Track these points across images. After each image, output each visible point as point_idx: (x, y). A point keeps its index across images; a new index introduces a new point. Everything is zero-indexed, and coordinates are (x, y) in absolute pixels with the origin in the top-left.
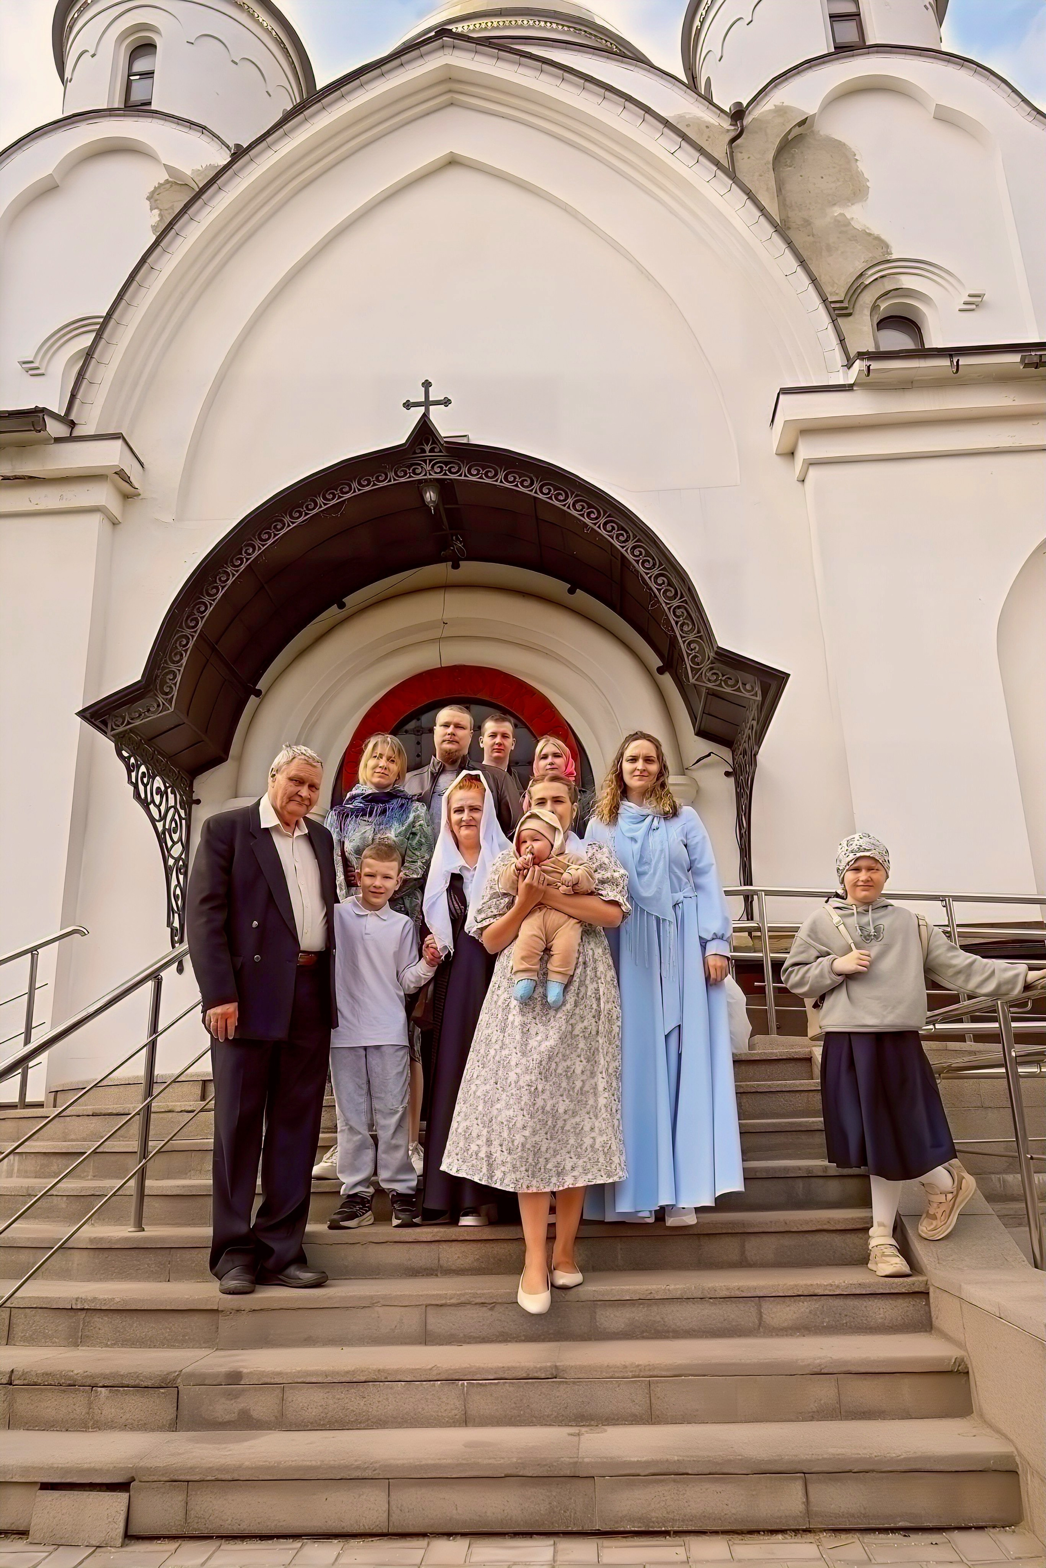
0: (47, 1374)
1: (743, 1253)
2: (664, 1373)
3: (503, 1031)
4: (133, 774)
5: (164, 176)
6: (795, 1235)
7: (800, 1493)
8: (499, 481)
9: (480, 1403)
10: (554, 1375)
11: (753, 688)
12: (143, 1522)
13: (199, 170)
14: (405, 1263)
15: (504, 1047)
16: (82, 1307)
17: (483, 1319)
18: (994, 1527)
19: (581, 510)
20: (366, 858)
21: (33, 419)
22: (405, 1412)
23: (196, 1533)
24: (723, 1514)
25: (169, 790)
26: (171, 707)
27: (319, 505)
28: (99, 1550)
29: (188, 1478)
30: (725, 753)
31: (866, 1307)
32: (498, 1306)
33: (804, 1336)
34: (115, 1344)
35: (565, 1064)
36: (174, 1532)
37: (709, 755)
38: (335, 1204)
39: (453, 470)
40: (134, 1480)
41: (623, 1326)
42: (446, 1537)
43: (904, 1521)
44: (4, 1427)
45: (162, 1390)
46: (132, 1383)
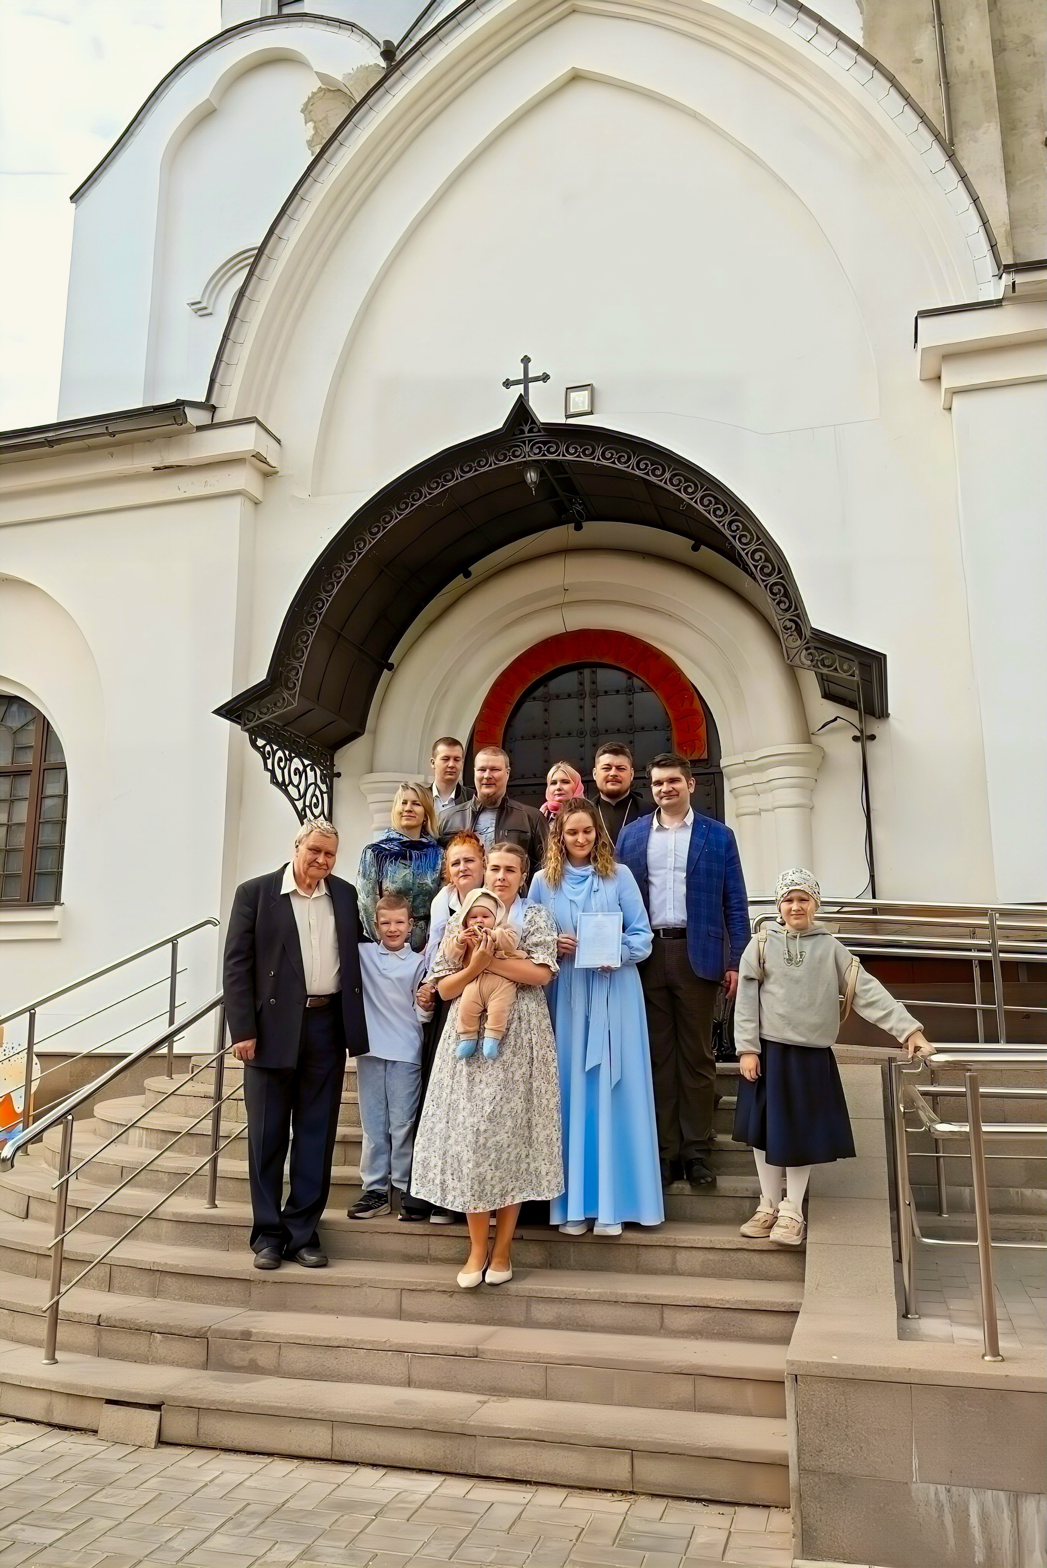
0: (122, 1320)
1: (674, 1262)
2: (558, 1362)
3: (453, 1078)
4: (269, 762)
5: (317, 84)
6: (718, 1251)
7: (627, 1465)
8: (596, 459)
9: (420, 1371)
10: (476, 1355)
11: (850, 668)
12: (170, 1433)
13: (350, 74)
14: (403, 1250)
15: (453, 1092)
16: (157, 1269)
17: (444, 1304)
18: (777, 1507)
19: (678, 485)
20: (380, 909)
21: (175, 414)
22: (365, 1372)
23: (204, 1444)
24: (569, 1473)
25: (308, 769)
26: (295, 702)
27: (424, 494)
28: (140, 1448)
29: (199, 1406)
30: (852, 715)
31: (751, 1320)
32: (455, 1294)
33: (697, 1339)
34: (180, 1298)
35: (509, 1106)
36: (190, 1442)
37: (835, 719)
38: (355, 1197)
39: (552, 450)
40: (164, 1404)
41: (552, 1318)
42: (371, 1467)
43: (706, 1494)
44: (95, 1356)
45: (197, 1340)
46: (177, 1332)
